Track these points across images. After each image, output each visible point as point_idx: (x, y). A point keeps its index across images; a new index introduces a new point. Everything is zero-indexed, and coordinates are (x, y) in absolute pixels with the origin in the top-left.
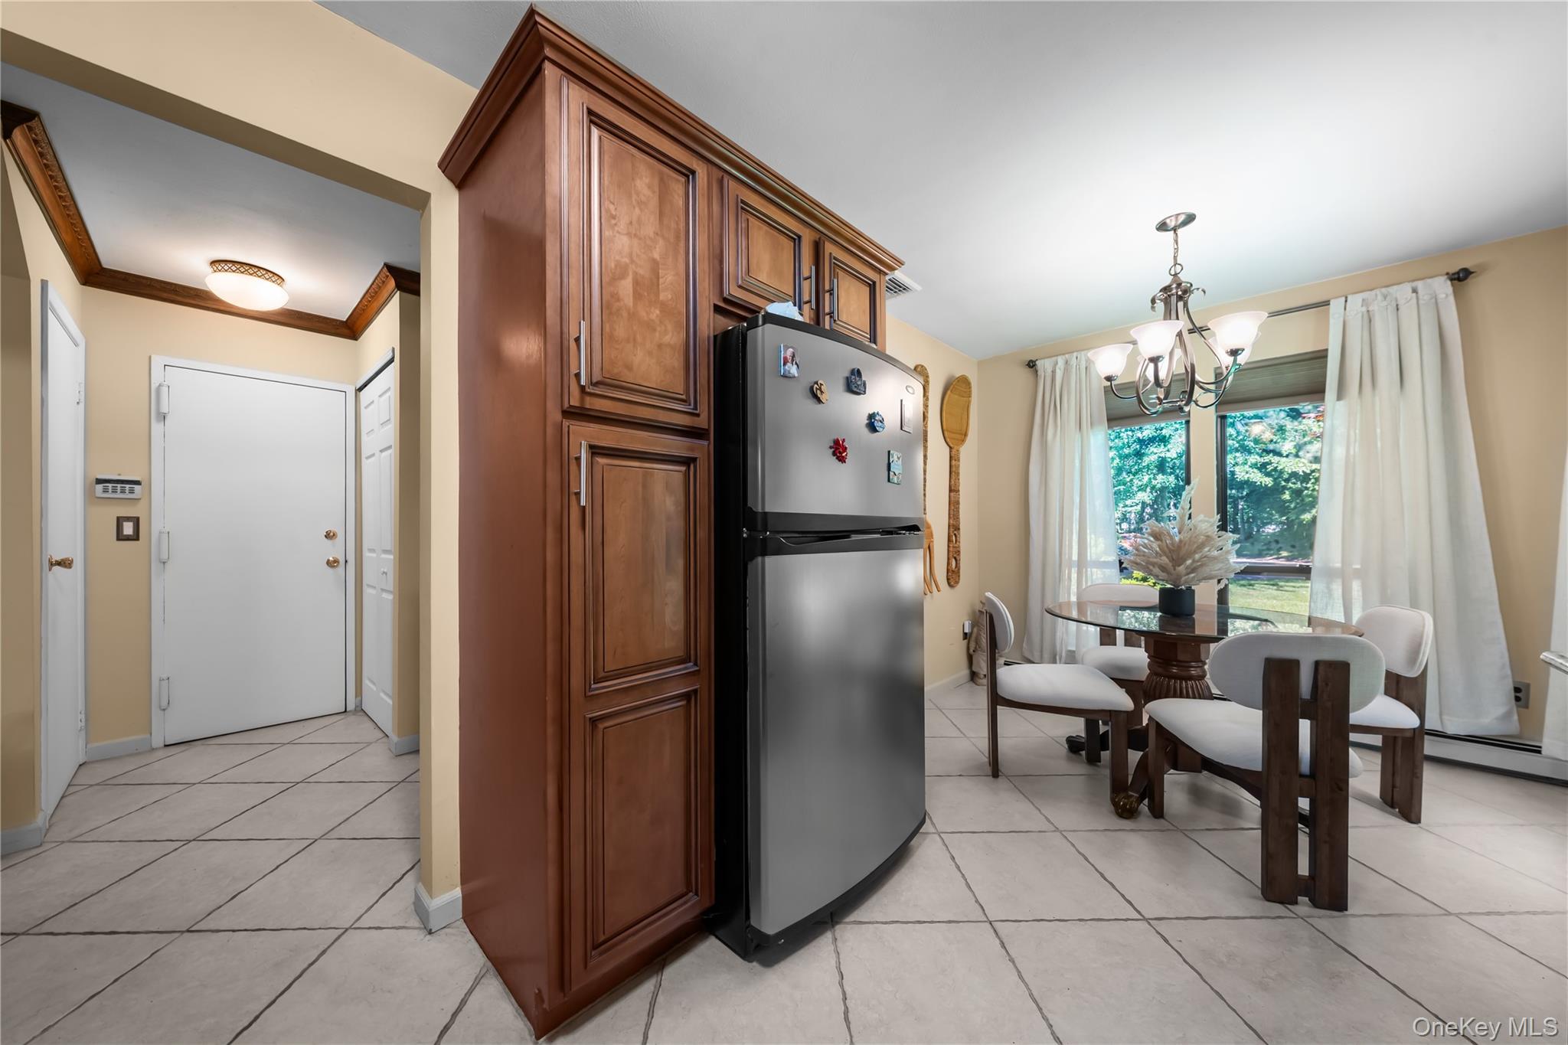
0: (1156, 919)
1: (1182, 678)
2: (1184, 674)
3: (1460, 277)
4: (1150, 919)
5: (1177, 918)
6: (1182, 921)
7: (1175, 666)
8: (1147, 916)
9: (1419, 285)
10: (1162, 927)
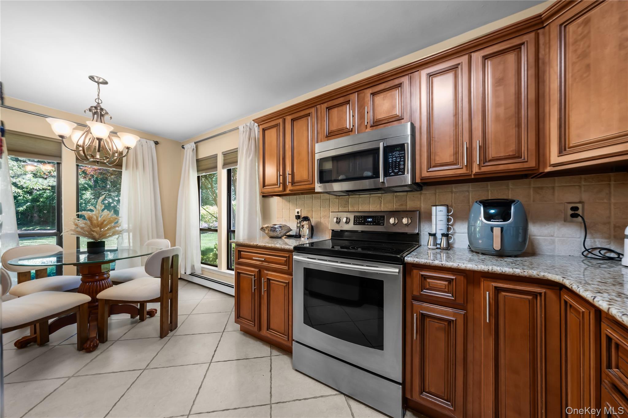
0: (147, 366)
1: (102, 280)
2: (101, 278)
3: (156, 143)
4: (146, 368)
5: (151, 361)
6: (153, 360)
7: (97, 276)
8: (144, 368)
9: (148, 141)
10: (151, 366)
